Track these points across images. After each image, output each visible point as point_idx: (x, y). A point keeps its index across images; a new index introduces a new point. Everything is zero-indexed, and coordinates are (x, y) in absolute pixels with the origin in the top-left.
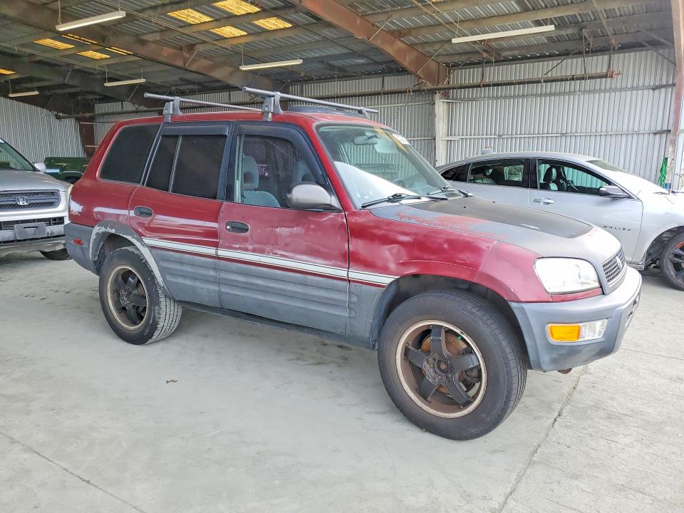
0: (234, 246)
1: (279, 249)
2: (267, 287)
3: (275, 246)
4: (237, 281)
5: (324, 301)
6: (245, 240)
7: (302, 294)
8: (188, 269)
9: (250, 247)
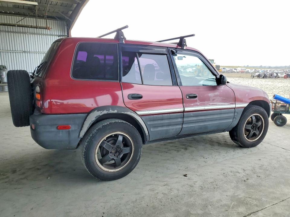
0: (191, 105)
1: (211, 102)
2: (206, 119)
3: (209, 101)
4: (193, 120)
5: (227, 118)
6: (196, 101)
7: (220, 117)
8: (166, 121)
9: (198, 104)
